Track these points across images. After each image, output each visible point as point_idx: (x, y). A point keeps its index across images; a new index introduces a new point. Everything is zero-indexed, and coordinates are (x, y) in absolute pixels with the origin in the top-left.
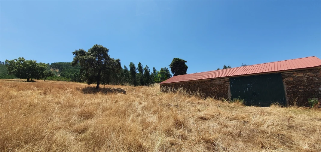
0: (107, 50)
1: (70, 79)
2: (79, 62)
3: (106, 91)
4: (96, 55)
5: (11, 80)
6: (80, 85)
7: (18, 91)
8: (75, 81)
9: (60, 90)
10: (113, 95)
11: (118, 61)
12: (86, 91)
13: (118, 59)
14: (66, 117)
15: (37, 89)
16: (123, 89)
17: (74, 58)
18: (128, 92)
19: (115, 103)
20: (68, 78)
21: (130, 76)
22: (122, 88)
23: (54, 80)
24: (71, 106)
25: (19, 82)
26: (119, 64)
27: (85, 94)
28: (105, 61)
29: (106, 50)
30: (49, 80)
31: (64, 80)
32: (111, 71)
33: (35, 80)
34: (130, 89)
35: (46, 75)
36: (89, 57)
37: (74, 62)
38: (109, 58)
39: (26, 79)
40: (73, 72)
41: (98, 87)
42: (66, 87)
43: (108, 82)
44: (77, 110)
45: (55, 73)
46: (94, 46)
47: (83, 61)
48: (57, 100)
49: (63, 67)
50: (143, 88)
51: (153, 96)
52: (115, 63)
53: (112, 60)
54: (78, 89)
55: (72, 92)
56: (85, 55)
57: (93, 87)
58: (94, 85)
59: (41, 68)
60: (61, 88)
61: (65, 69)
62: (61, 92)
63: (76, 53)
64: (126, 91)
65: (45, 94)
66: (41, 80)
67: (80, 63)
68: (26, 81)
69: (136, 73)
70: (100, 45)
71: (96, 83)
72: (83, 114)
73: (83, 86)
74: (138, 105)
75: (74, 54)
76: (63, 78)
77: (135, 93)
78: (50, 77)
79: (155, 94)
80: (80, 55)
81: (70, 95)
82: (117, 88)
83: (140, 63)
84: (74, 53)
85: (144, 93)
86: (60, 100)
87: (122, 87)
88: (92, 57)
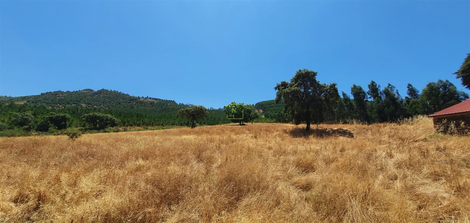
0: (315, 74)
1: (274, 120)
2: (282, 97)
3: (321, 134)
4: (301, 85)
5: (229, 125)
6: (287, 127)
7: (236, 135)
8: (280, 122)
9: (268, 133)
10: (332, 139)
11: (333, 86)
12: (295, 133)
13: (332, 83)
14: (282, 165)
15: (248, 132)
16: (347, 130)
17: (277, 94)
18: (358, 133)
19: (341, 151)
20: (272, 118)
21: (355, 107)
22: (345, 129)
23: (260, 123)
24: (285, 153)
25: (235, 126)
26: (336, 90)
27: (294, 137)
28: (313, 91)
29: (312, 74)
30: (256, 122)
31: (269, 121)
32: (325, 103)
33: (245, 123)
34: (360, 129)
35: (253, 117)
36: (293, 89)
37: (277, 98)
38: (318, 85)
39: (238, 122)
40: (276, 111)
41: (308, 127)
42: (273, 130)
43: (322, 121)
44: (292, 158)
45: (260, 115)
46: (296, 72)
47: (286, 95)
48: (268, 145)
49: (266, 106)
50: (388, 128)
51: (416, 141)
52: (329, 90)
53: (324, 87)
54: (285, 131)
55: (279, 134)
56: (288, 88)
57: (301, 128)
58: (303, 126)
59: (248, 110)
60: (268, 130)
61: (268, 108)
62: (269, 135)
63: (278, 87)
64: (352, 132)
65: (256, 137)
66: (250, 123)
67: (284, 98)
68: (239, 125)
69: (367, 101)
70: (304, 69)
71: (305, 123)
72: (300, 164)
73: (290, 127)
74: (385, 157)
75: (276, 90)
76: (268, 119)
77: (371, 137)
78: (256, 119)
79: (422, 137)
80: (283, 89)
81: (278, 139)
82: (335, 129)
83: (373, 83)
84: (276, 88)
85: (393, 136)
86: (270, 145)
87: (346, 127)
88: (296, 88)
